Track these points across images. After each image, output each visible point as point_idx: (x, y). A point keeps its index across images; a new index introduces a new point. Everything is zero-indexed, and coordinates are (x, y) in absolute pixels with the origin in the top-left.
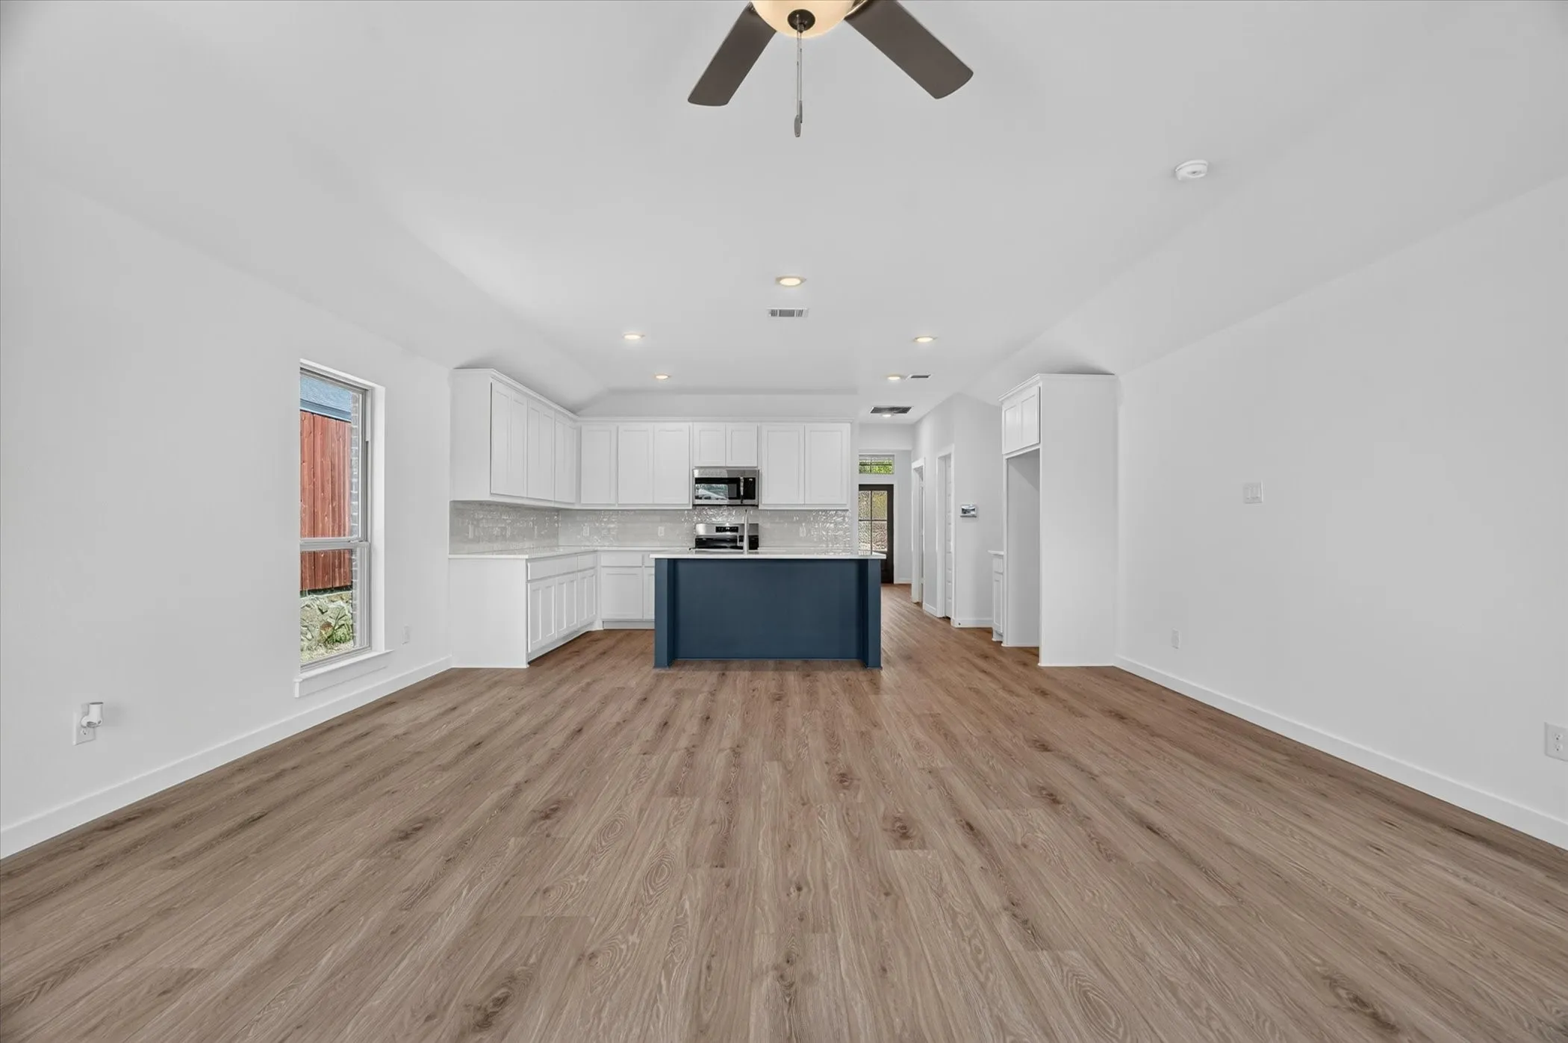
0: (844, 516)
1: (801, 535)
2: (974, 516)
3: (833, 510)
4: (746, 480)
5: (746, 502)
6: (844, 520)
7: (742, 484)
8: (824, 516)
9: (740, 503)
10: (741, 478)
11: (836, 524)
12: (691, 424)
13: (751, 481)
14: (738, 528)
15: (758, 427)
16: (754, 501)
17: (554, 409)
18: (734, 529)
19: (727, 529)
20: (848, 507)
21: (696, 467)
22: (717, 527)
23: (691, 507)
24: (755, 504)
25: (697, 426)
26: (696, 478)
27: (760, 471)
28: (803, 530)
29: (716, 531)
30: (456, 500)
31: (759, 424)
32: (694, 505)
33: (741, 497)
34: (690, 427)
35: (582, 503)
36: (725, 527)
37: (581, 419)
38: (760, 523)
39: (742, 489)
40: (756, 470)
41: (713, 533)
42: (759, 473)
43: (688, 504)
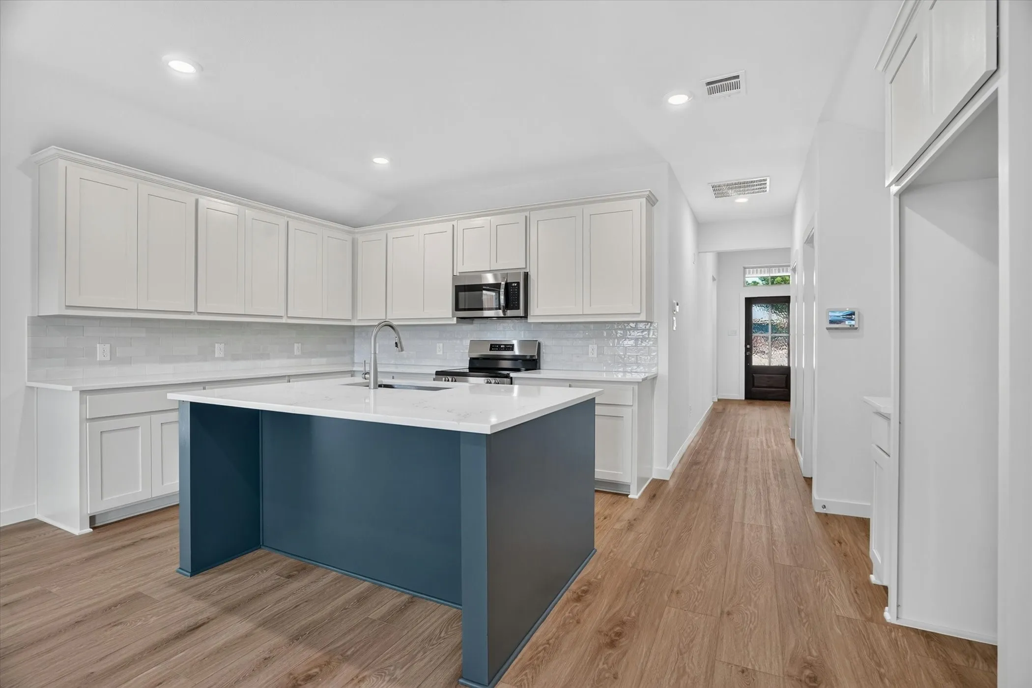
0: (648, 331)
1: (590, 355)
2: (852, 328)
3: (633, 322)
5: (509, 313)
6: (648, 334)
7: (502, 291)
8: (620, 329)
9: (502, 315)
10: (502, 283)
11: (636, 340)
12: (455, 223)
13: (515, 286)
14: (513, 345)
15: (526, 217)
16: (521, 312)
17: (289, 217)
18: (510, 347)
19: (502, 346)
20: (643, 317)
21: (459, 273)
22: (491, 345)
23: (454, 321)
24: (522, 315)
25: (462, 225)
26: (456, 286)
27: (528, 273)
28: (593, 348)
29: (491, 350)
30: (40, 315)
31: (527, 214)
32: (457, 318)
33: (502, 308)
34: (453, 226)
35: (358, 319)
36: (500, 345)
37: (357, 230)
38: (540, 340)
39: (502, 297)
40: (522, 271)
41: (488, 352)
42: (526, 275)
43: (451, 317)
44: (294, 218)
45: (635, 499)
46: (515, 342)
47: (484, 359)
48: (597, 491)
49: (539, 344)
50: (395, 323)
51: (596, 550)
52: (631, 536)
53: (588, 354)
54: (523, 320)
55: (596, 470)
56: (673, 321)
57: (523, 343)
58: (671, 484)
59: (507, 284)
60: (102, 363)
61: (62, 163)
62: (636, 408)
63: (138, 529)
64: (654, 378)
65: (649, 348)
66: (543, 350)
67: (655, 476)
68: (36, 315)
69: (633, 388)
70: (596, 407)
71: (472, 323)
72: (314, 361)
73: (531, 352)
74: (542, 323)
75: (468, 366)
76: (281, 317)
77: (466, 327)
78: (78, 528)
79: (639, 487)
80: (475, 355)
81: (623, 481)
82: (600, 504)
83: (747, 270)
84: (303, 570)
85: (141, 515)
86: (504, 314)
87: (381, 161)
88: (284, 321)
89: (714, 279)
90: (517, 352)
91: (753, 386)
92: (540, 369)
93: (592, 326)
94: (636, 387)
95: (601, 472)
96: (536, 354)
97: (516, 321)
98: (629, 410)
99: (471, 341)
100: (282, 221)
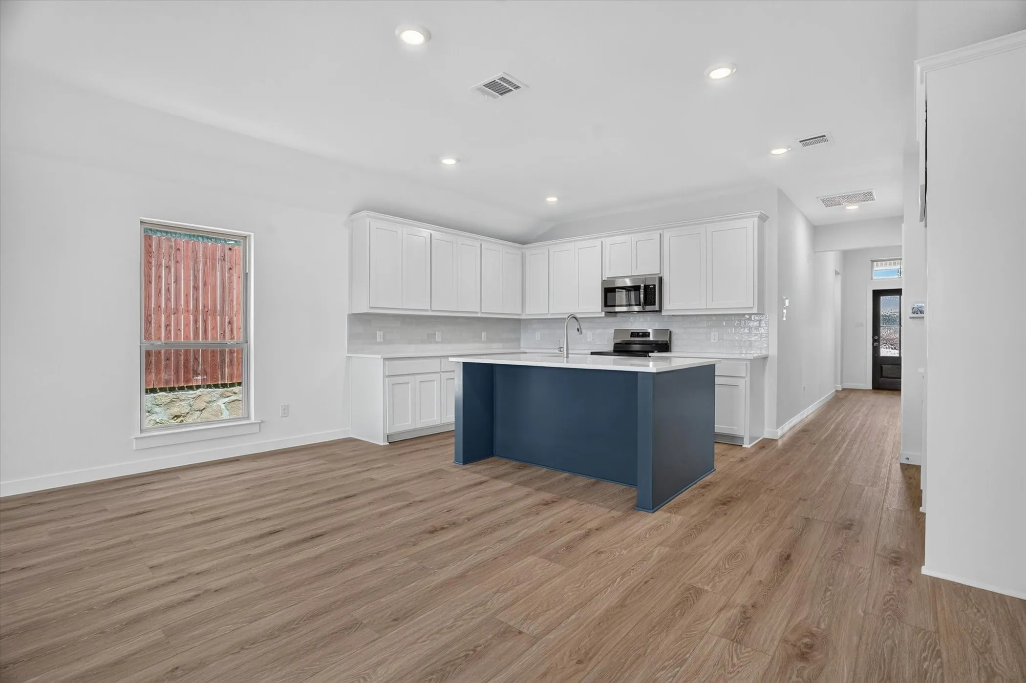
0: (760, 321)
1: (712, 341)
2: (922, 317)
3: (748, 314)
4: (646, 287)
5: (648, 308)
6: (760, 323)
7: (642, 291)
8: (737, 320)
9: (641, 310)
10: (642, 285)
11: (750, 328)
12: (603, 239)
13: (652, 288)
14: (649, 333)
15: (660, 234)
16: (657, 307)
17: (482, 240)
18: (647, 334)
19: (640, 334)
20: (755, 311)
21: (607, 278)
22: (632, 333)
23: (603, 314)
24: (657, 310)
25: (608, 241)
26: (605, 288)
27: (661, 277)
28: (714, 334)
29: (631, 336)
30: (353, 313)
31: (661, 231)
32: (605, 312)
33: (641, 304)
34: (602, 242)
35: (526, 313)
36: (638, 333)
37: (526, 246)
38: (671, 329)
39: (642, 296)
40: (657, 276)
41: (629, 338)
42: (661, 279)
43: (601, 311)
44: (485, 241)
45: (747, 448)
46: (650, 331)
47: (626, 344)
48: (716, 442)
49: (671, 332)
50: (578, 316)
51: (715, 470)
52: (742, 465)
53: (710, 340)
54: (658, 314)
55: (716, 426)
56: (783, 313)
57: (656, 331)
58: (780, 443)
59: (645, 286)
60: (380, 343)
61: (368, 220)
62: (748, 379)
63: (417, 444)
64: (765, 358)
65: (761, 335)
66: (674, 337)
67: (766, 435)
68: (351, 313)
69: (746, 364)
70: (716, 378)
71: (616, 316)
72: (495, 345)
73: (665, 338)
74: (673, 315)
75: (613, 350)
76: (477, 313)
77: (611, 319)
78: (382, 442)
79: (751, 441)
80: (618, 341)
81: (738, 434)
82: (718, 449)
83: (875, 263)
84: (524, 467)
85: (418, 437)
86: (644, 309)
87: (552, 200)
88: (479, 315)
89: (837, 273)
90: (651, 338)
91: (882, 377)
92: (671, 351)
93: (714, 318)
94: (749, 363)
95: (720, 427)
96: (668, 340)
97: (651, 314)
98: (743, 380)
99: (615, 330)
100: (478, 244)
